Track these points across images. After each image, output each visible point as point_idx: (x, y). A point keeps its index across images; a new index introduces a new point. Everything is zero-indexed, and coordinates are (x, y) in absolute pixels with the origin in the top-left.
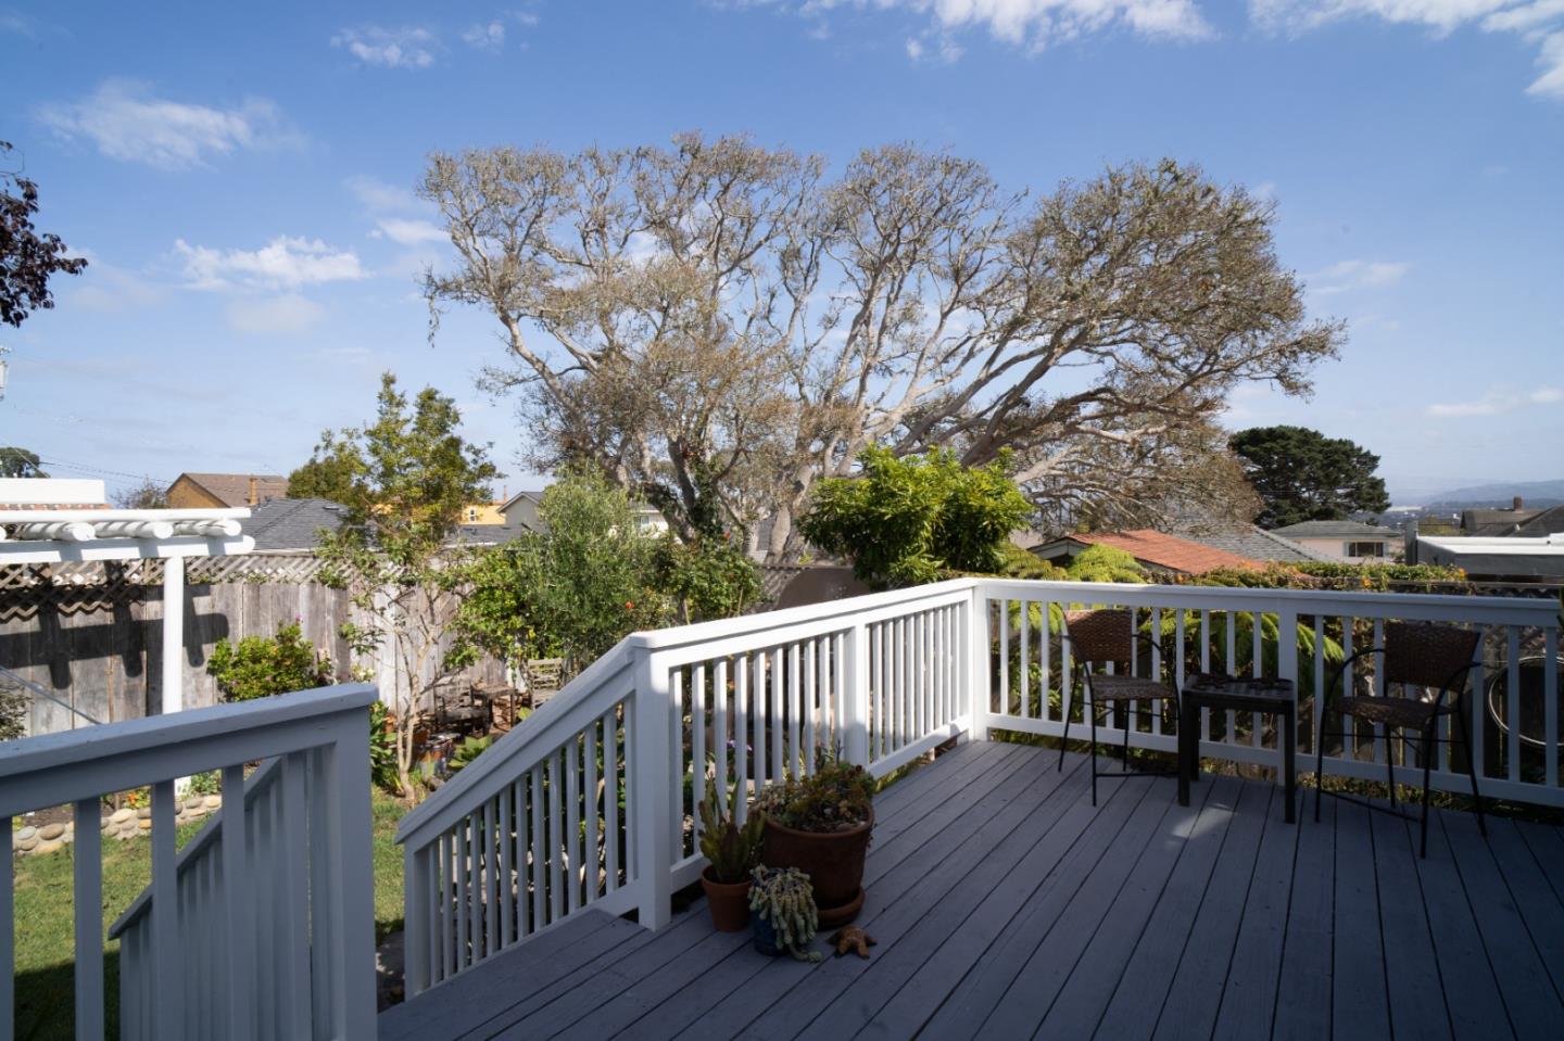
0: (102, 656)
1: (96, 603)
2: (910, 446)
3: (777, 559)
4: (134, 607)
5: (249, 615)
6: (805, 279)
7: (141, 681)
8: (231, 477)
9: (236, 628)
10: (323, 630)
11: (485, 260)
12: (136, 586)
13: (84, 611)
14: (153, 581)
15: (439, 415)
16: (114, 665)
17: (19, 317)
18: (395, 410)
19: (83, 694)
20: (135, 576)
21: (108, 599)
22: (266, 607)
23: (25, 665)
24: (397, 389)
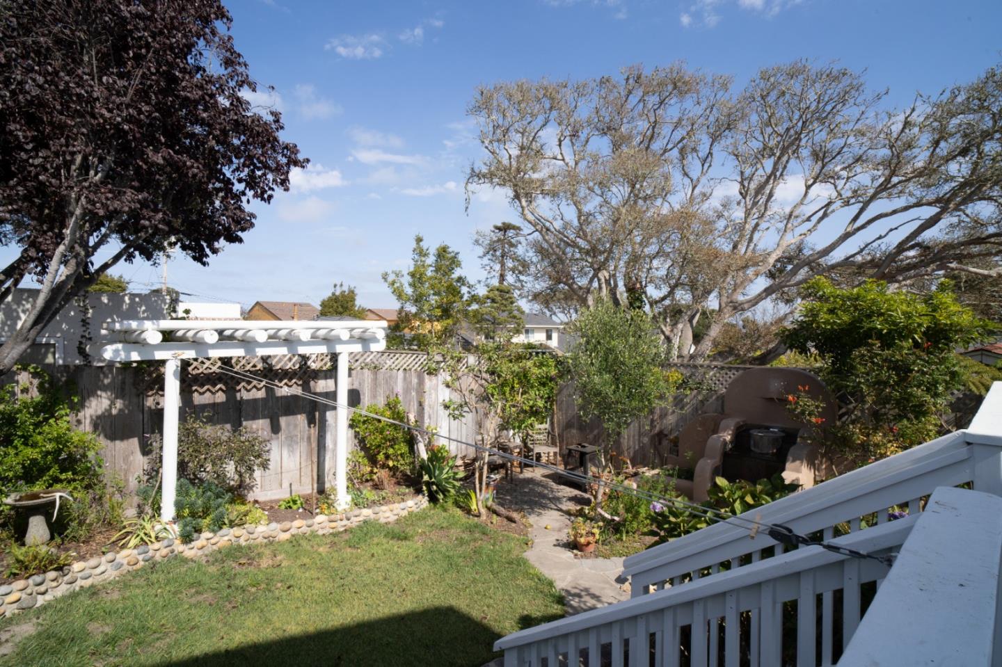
0: (296, 414)
1: (294, 381)
2: (789, 281)
3: (686, 361)
4: (312, 383)
5: (371, 391)
6: (703, 165)
7: (314, 431)
8: (283, 303)
9: (364, 399)
10: (410, 401)
11: (510, 156)
12: (314, 370)
13: (288, 386)
14: (322, 367)
15: (447, 260)
16: (301, 419)
17: (270, 197)
18: (423, 259)
19: (286, 438)
20: (313, 364)
21: (300, 379)
22: (380, 385)
23: (259, 418)
24: (424, 245)
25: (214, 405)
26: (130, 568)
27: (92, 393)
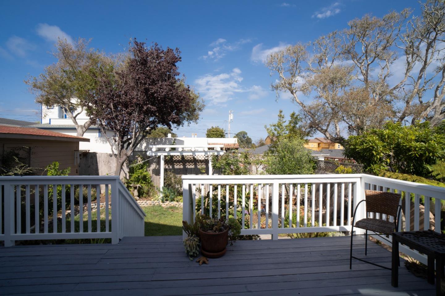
18: (282, 119)
24: (283, 113)
25: (180, 169)
26: (150, 205)
27: (152, 163)
